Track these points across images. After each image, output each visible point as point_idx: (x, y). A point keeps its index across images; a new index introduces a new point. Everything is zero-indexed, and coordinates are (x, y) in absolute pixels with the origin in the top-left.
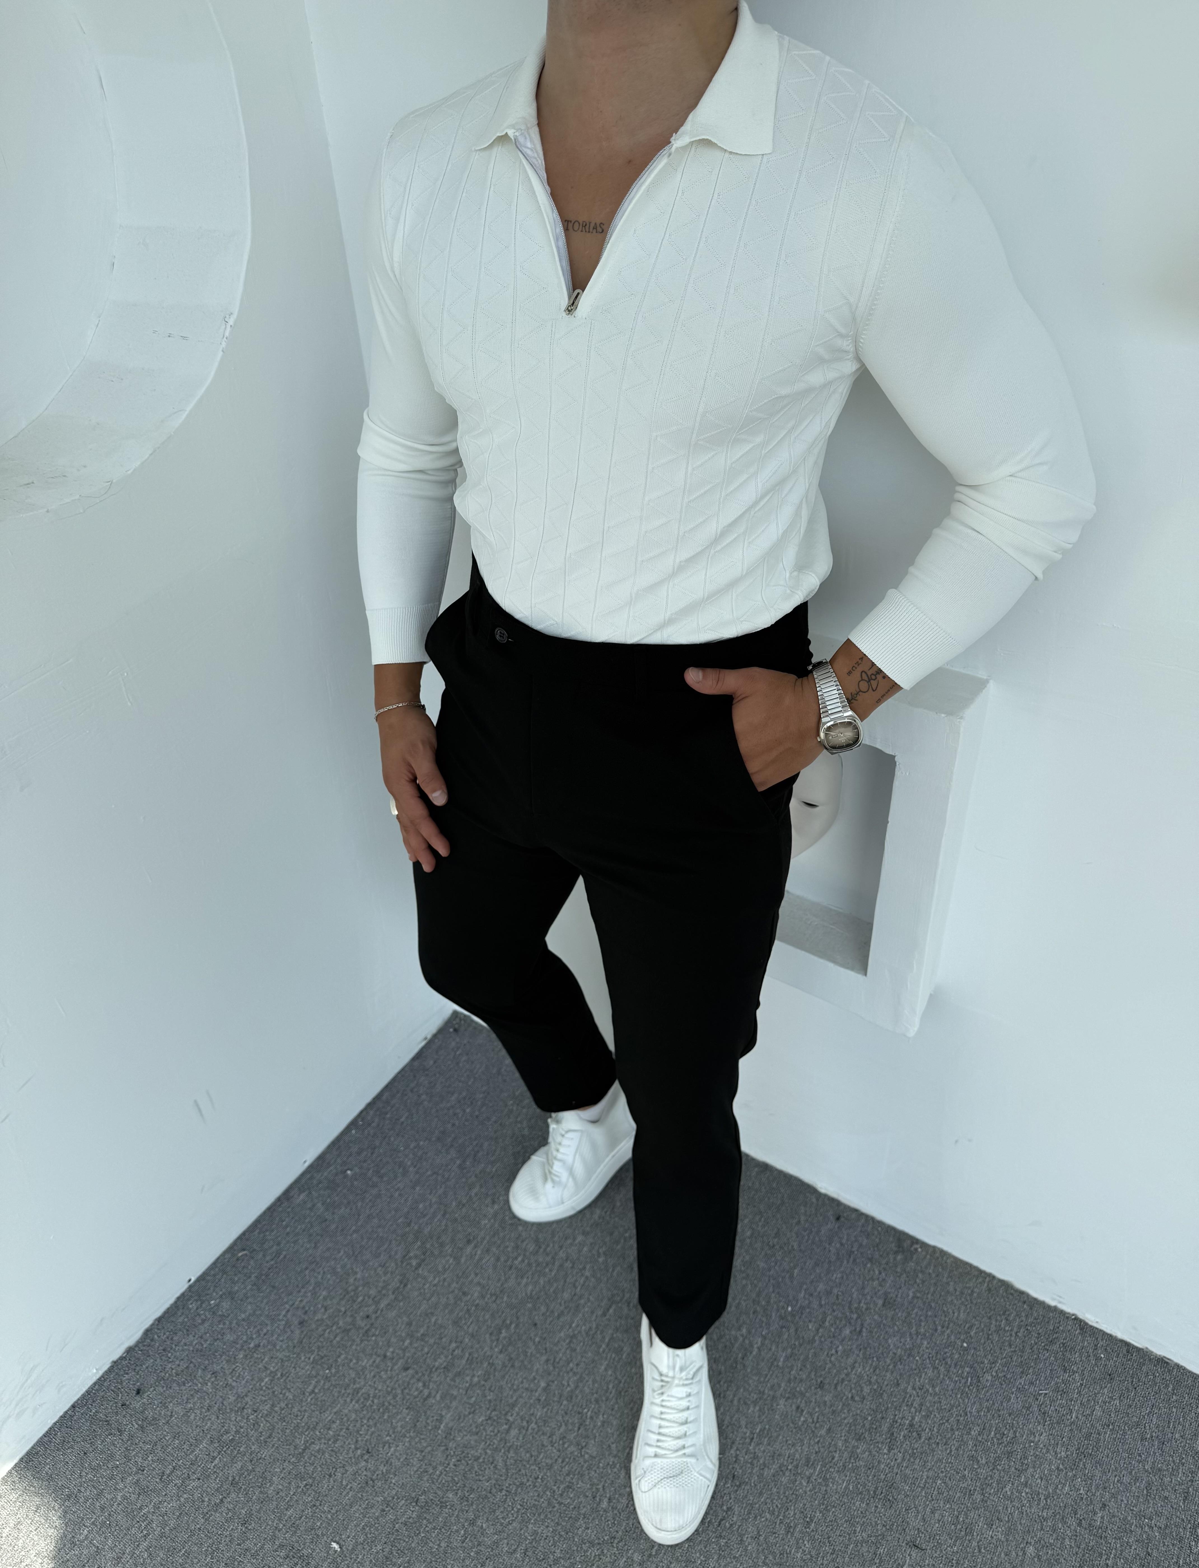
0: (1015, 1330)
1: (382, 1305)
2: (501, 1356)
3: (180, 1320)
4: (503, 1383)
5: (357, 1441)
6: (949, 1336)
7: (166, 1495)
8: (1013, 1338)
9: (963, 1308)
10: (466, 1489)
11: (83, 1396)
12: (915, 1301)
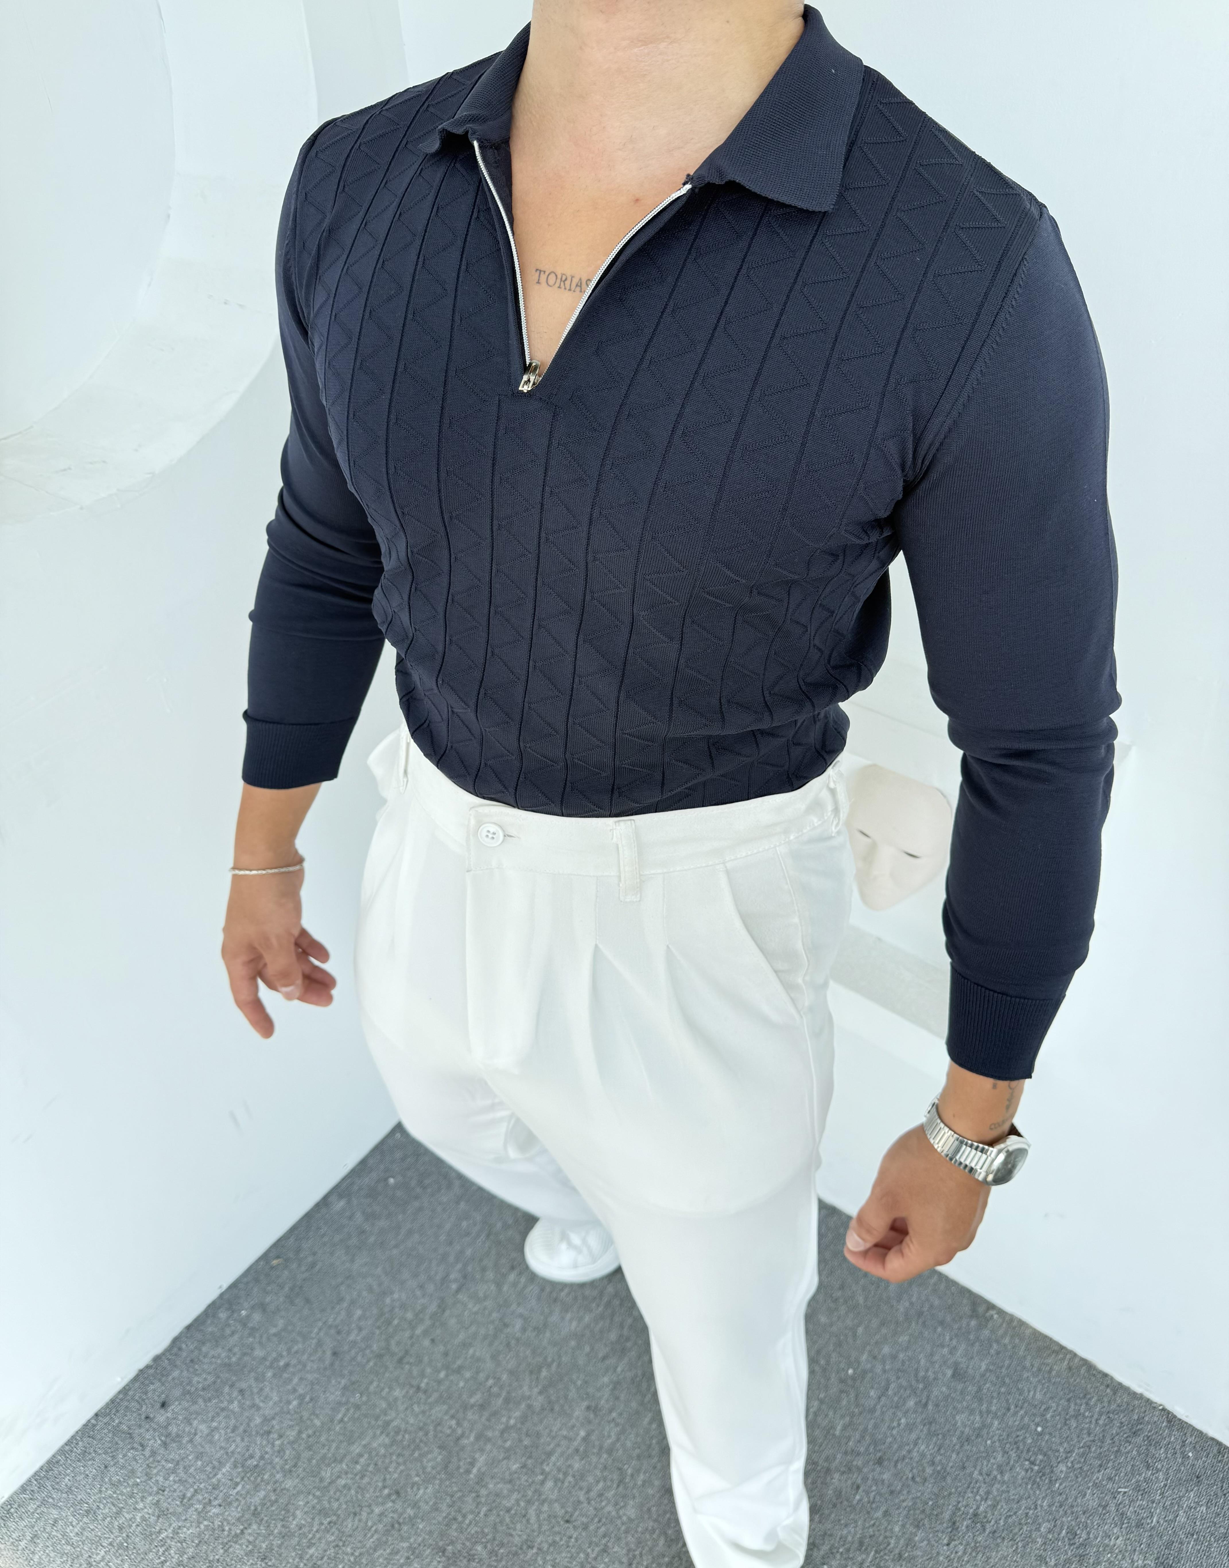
0: (1096, 1416)
1: (418, 1331)
2: (541, 1398)
3: (210, 1329)
4: (540, 1428)
5: (385, 1480)
6: (1022, 1418)
7: (186, 1520)
8: (1093, 1426)
9: (1040, 1387)
10: (496, 1542)
11: (107, 1405)
12: (988, 1374)
